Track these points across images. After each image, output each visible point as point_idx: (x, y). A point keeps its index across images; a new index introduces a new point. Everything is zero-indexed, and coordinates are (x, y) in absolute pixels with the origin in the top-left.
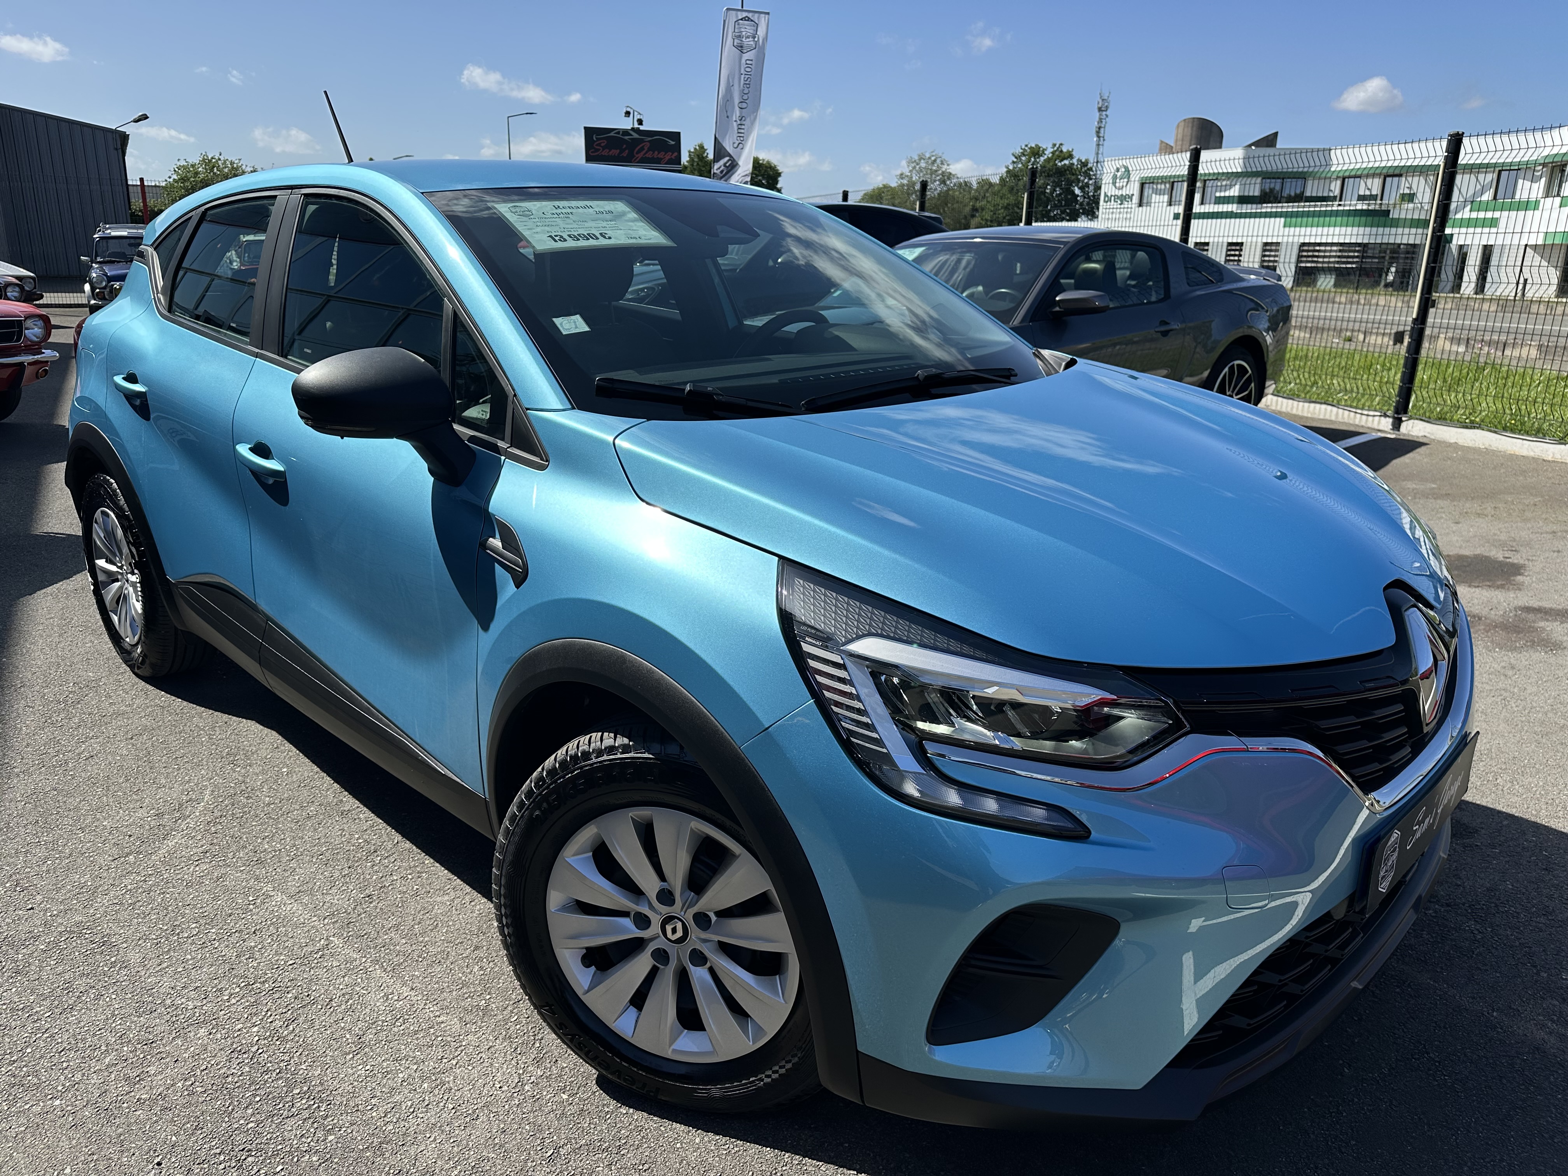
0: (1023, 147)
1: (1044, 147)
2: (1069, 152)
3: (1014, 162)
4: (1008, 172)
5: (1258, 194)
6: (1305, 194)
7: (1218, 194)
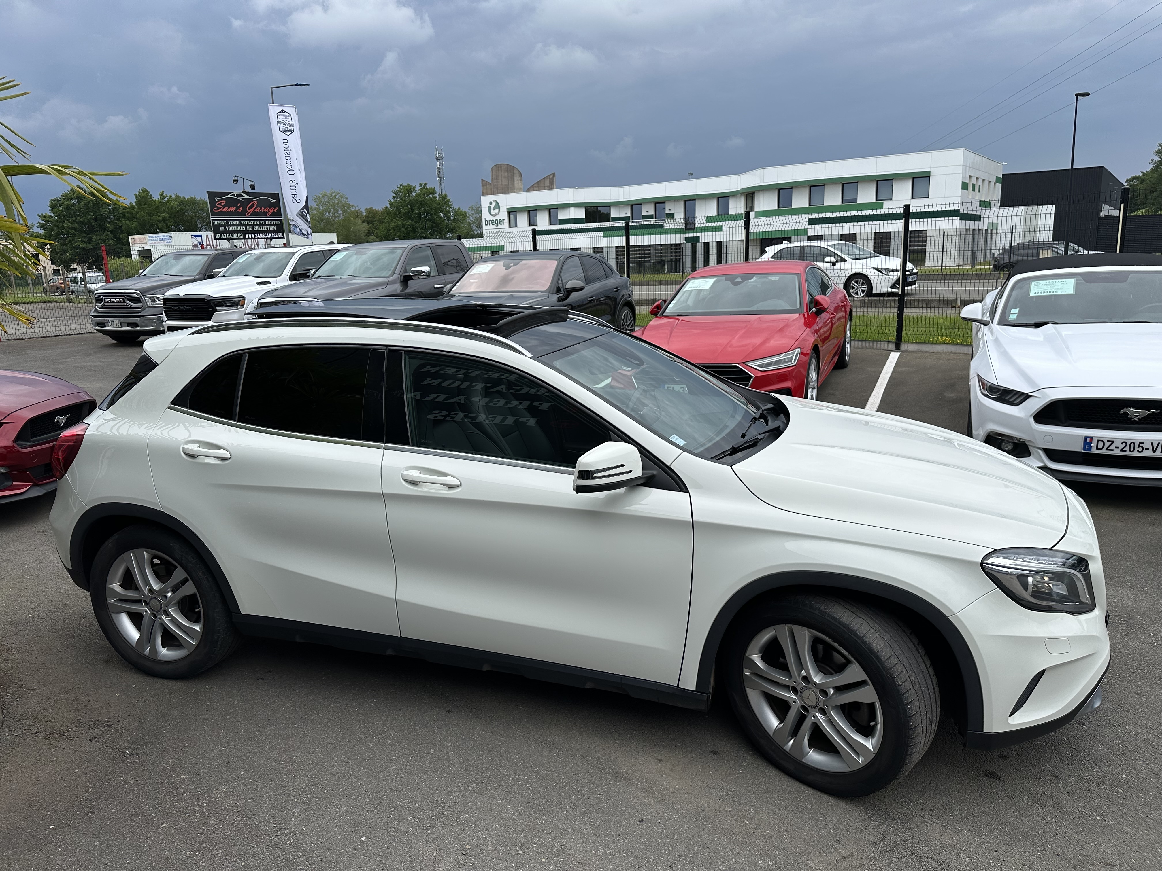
0: (399, 186)
1: (414, 186)
2: (431, 189)
3: (394, 197)
4: (391, 204)
5: (584, 217)
6: (612, 216)
7: (560, 217)
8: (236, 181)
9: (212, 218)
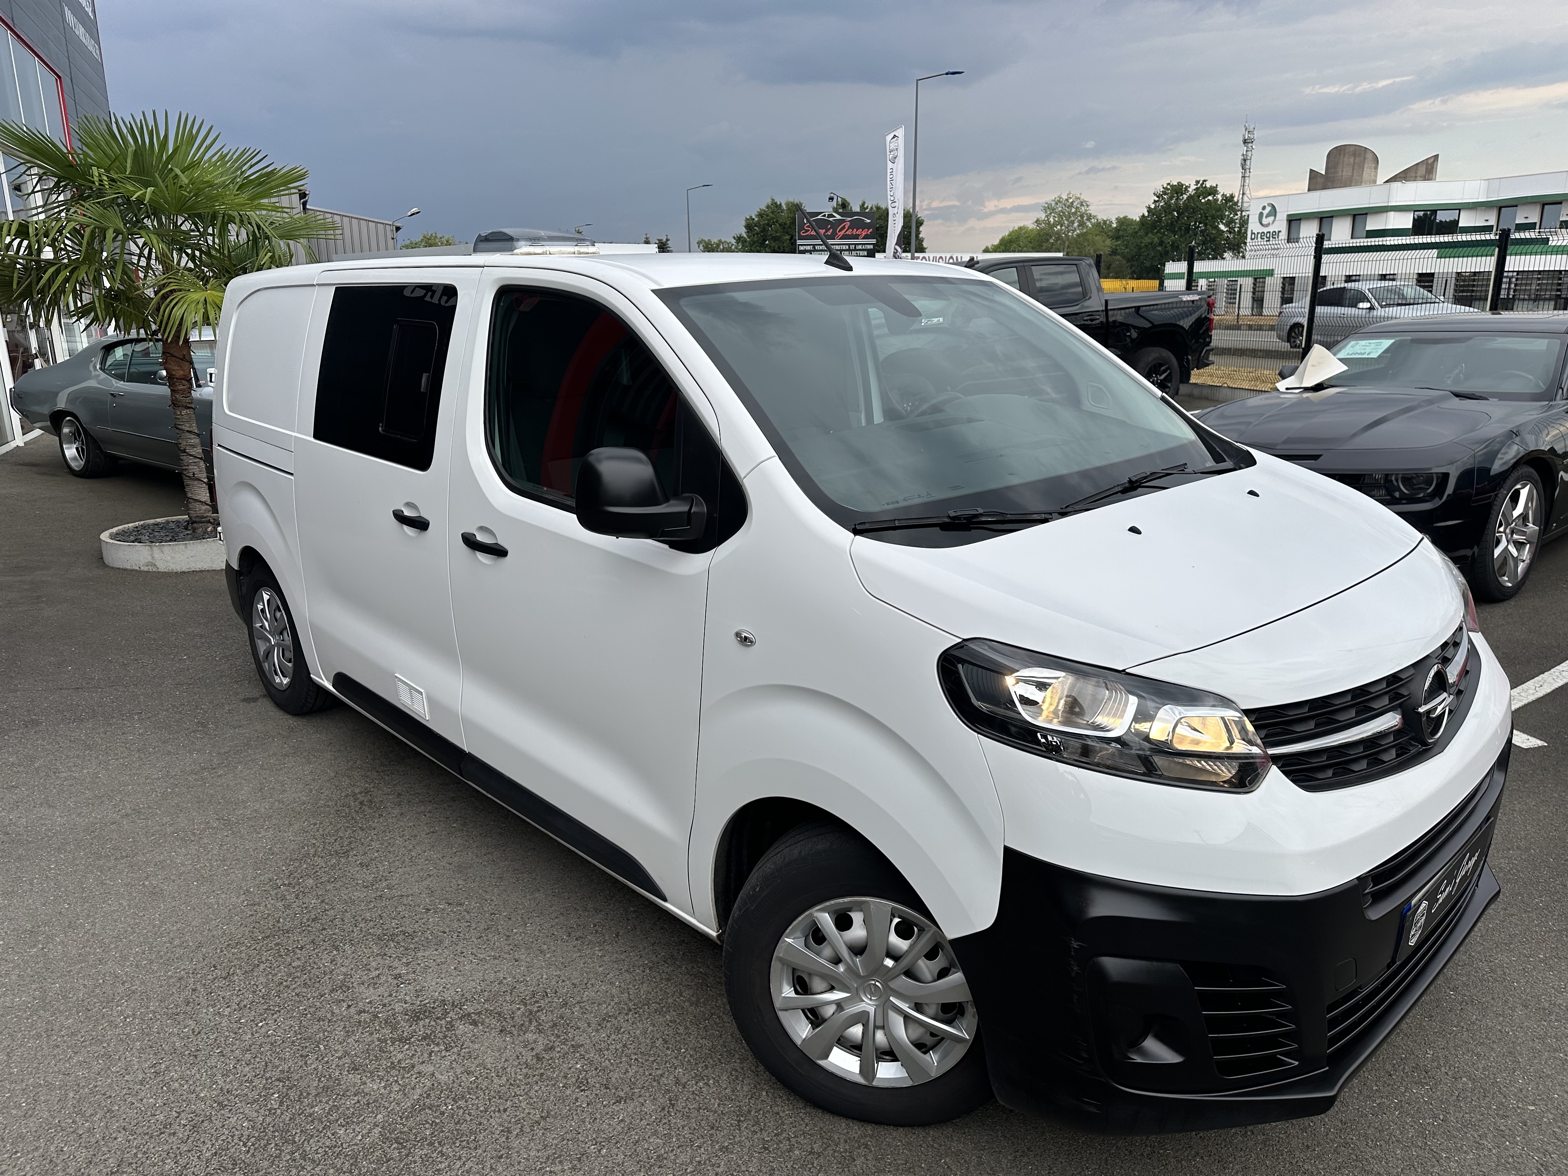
0: (1165, 186)
2: (1212, 187)
5: (1410, 226)
6: (1460, 225)
7: (1369, 228)
8: (831, 199)
9: (799, 242)
